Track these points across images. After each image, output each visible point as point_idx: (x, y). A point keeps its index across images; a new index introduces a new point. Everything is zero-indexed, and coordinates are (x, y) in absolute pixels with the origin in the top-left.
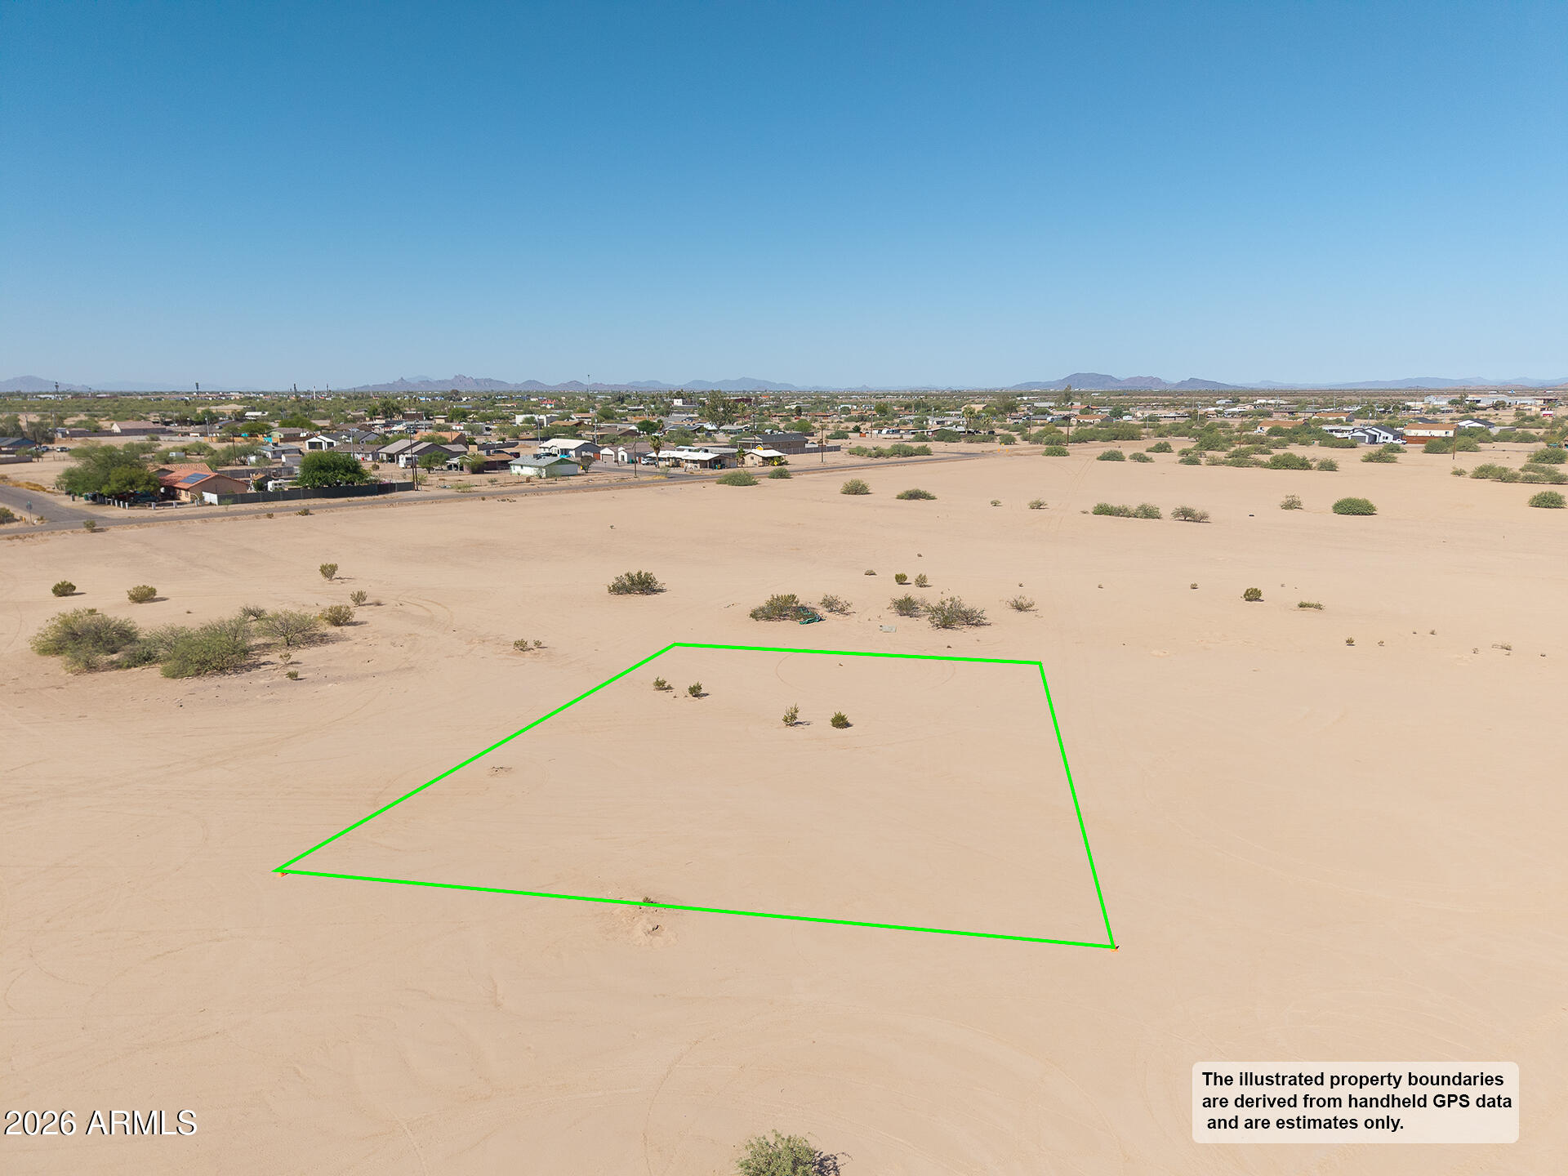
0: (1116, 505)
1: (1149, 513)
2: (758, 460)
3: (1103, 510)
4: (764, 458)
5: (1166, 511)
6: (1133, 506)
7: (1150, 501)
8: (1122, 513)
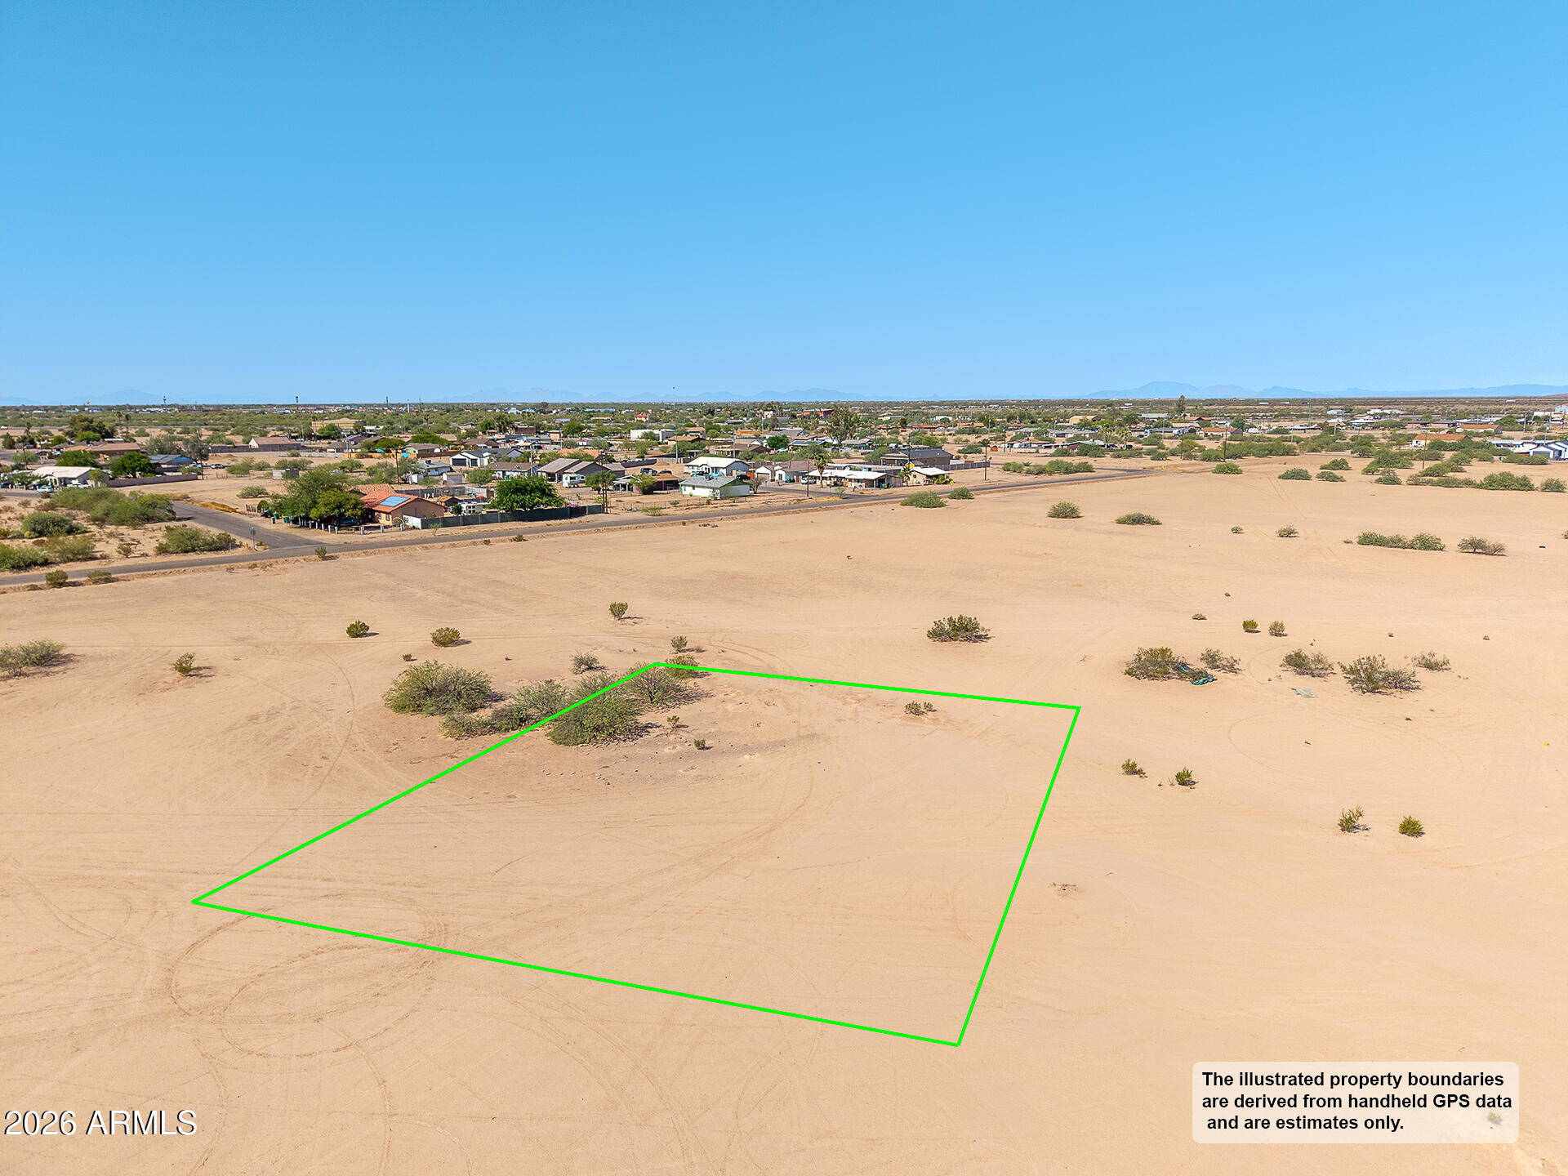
0: (1386, 535)
1: (1426, 544)
2: (921, 479)
3: (1368, 540)
4: (928, 476)
5: (1451, 541)
6: (1409, 537)
7: (1429, 529)
8: (1396, 543)
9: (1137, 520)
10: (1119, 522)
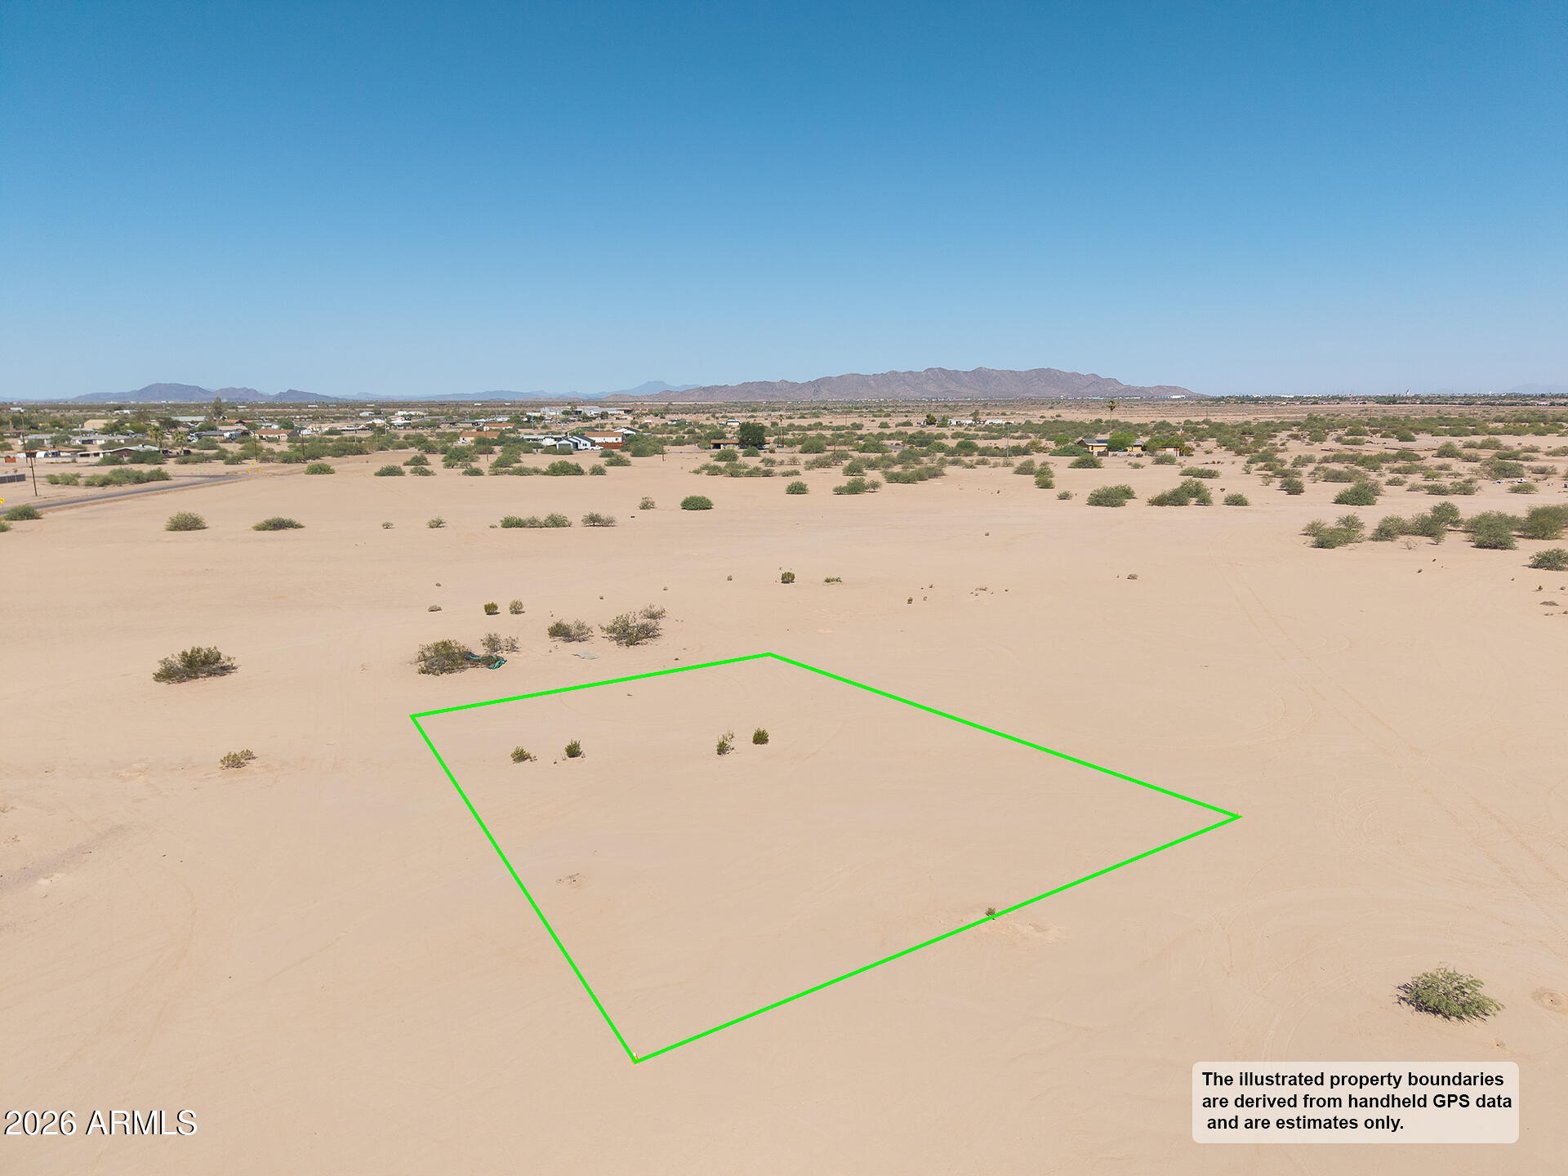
0: (524, 517)
1: (556, 522)
3: (509, 523)
5: (576, 519)
6: (542, 518)
7: (559, 510)
8: (533, 524)
9: (278, 525)
10: (259, 528)
